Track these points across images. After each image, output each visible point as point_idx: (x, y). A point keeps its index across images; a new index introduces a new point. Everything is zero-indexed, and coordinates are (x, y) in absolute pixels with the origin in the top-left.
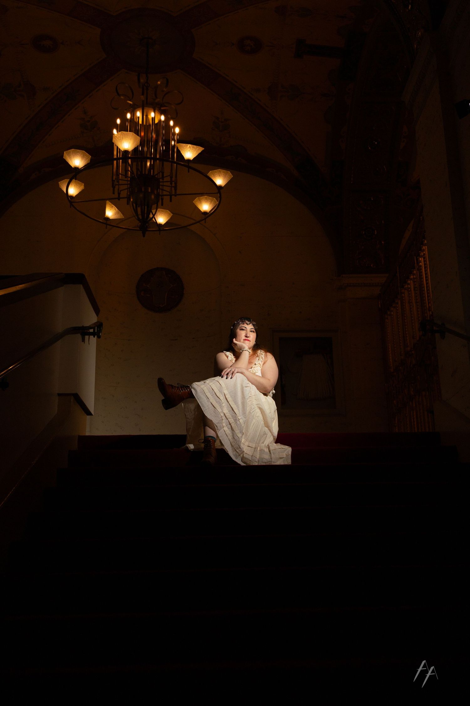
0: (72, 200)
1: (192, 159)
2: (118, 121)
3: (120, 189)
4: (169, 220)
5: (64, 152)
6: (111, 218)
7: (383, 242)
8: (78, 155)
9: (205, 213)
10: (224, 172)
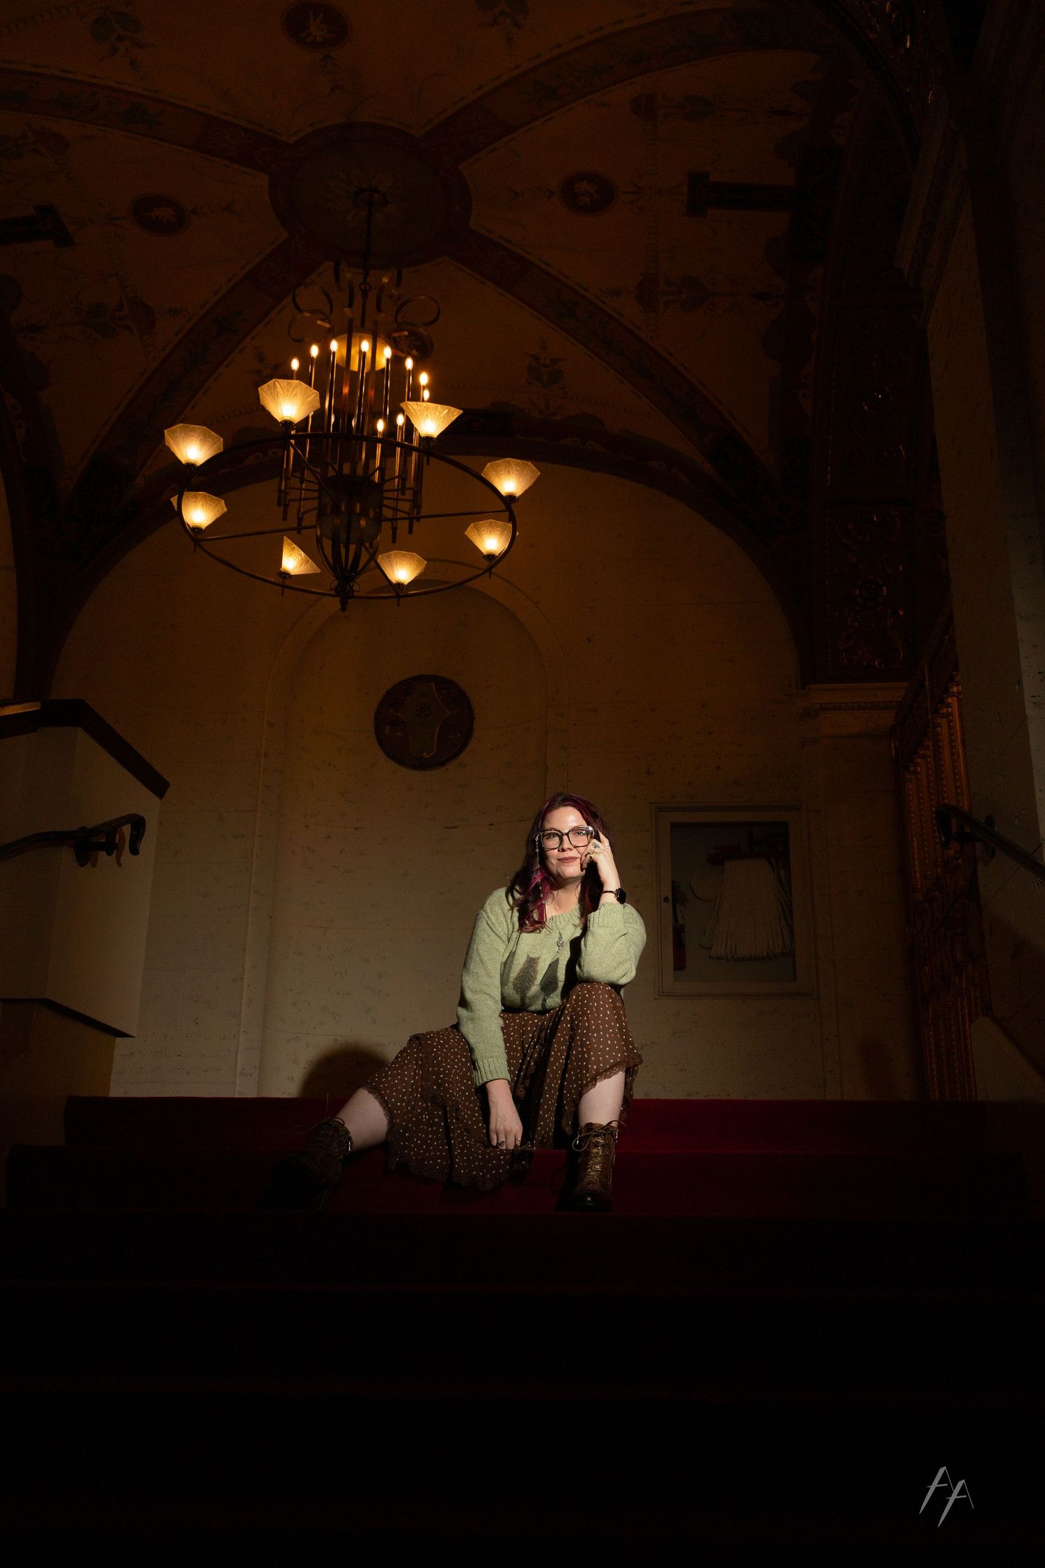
0: (199, 537)
1: (436, 437)
2: (295, 364)
3: (302, 511)
4: (420, 575)
5: (164, 433)
6: (292, 573)
7: (901, 613)
8: (193, 436)
9: (490, 557)
10: (518, 464)
